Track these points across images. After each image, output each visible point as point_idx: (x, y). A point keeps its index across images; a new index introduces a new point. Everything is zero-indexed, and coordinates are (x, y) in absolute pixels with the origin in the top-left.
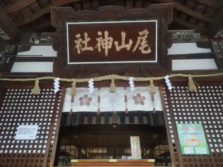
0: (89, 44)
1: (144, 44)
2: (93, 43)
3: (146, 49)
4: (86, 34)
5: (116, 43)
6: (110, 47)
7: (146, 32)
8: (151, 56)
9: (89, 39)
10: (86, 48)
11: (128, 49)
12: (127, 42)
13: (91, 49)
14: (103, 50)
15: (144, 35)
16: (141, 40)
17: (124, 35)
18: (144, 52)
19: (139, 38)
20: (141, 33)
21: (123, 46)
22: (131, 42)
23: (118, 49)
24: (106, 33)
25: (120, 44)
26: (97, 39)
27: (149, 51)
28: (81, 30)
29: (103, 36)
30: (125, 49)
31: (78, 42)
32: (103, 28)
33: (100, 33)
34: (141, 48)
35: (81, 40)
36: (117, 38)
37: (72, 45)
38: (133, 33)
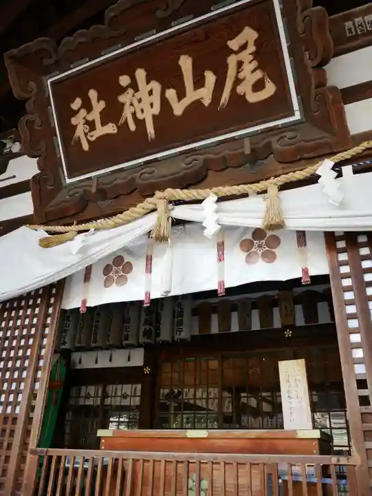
0: (106, 118)
1: (251, 73)
2: (112, 113)
3: (258, 86)
4: (93, 94)
5: (171, 94)
6: (156, 110)
7: (249, 35)
8: (280, 104)
9: (102, 104)
10: (101, 131)
11: (207, 102)
12: (199, 83)
13: (111, 129)
14: (140, 123)
15: (244, 47)
16: (240, 64)
17: (186, 63)
18: (253, 98)
19: (232, 61)
20: (234, 44)
21: (192, 95)
22: (210, 78)
23: (178, 109)
24: (141, 74)
25: (181, 95)
26: (122, 99)
27: (270, 89)
28: (80, 86)
29: (134, 86)
30: (198, 104)
32: (127, 64)
33: (124, 80)
36: (171, 78)
37: (68, 130)
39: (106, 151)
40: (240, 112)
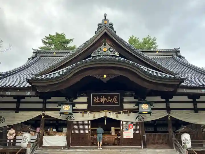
0: (98, 100)
1: (115, 100)
2: (99, 100)
3: (116, 102)
4: (97, 97)
5: (107, 100)
6: (105, 101)
7: (116, 97)
8: (118, 104)
9: (98, 99)
10: (97, 101)
11: (111, 101)
12: (110, 100)
13: (99, 101)
14: (103, 102)
15: (115, 98)
16: (115, 99)
17: (109, 97)
18: (115, 103)
19: (114, 98)
20: (114, 97)
21: (109, 101)
22: (111, 99)
23: (107, 101)
24: (104, 97)
25: (108, 100)
26: (101, 98)
27: (117, 102)
28: (96, 96)
29: (103, 98)
30: (109, 102)
31: (95, 100)
32: (103, 95)
33: (102, 97)
34: (115, 102)
35: (96, 99)
36: (107, 98)
37: (93, 100)
38: (112, 97)
39: (97, 104)
40: (114, 103)
